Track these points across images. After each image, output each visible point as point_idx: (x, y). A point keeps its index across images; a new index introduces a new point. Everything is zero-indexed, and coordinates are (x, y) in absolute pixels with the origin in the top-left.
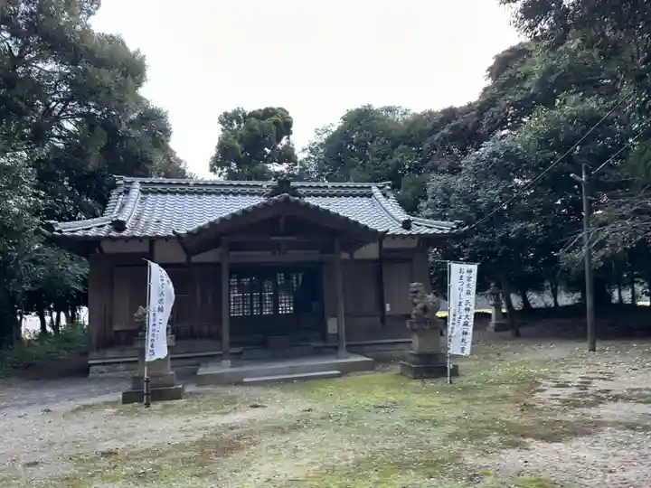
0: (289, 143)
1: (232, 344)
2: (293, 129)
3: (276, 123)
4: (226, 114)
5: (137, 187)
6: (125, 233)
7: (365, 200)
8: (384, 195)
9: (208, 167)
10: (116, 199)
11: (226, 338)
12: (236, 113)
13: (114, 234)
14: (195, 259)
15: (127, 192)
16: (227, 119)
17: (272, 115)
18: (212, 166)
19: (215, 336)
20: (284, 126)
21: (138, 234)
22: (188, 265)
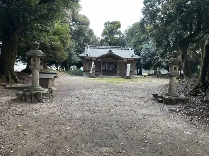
0: (120, 30)
1: (102, 73)
2: (121, 26)
3: (117, 26)
4: (105, 23)
5: (89, 47)
6: (88, 56)
7: (128, 50)
8: (131, 49)
9: (101, 36)
10: (86, 49)
11: (101, 72)
12: (108, 22)
13: (87, 56)
14: (97, 60)
15: (88, 48)
16: (106, 24)
17: (116, 23)
18: (102, 35)
19: (100, 72)
20: (119, 26)
21: (90, 56)
22: (96, 61)
